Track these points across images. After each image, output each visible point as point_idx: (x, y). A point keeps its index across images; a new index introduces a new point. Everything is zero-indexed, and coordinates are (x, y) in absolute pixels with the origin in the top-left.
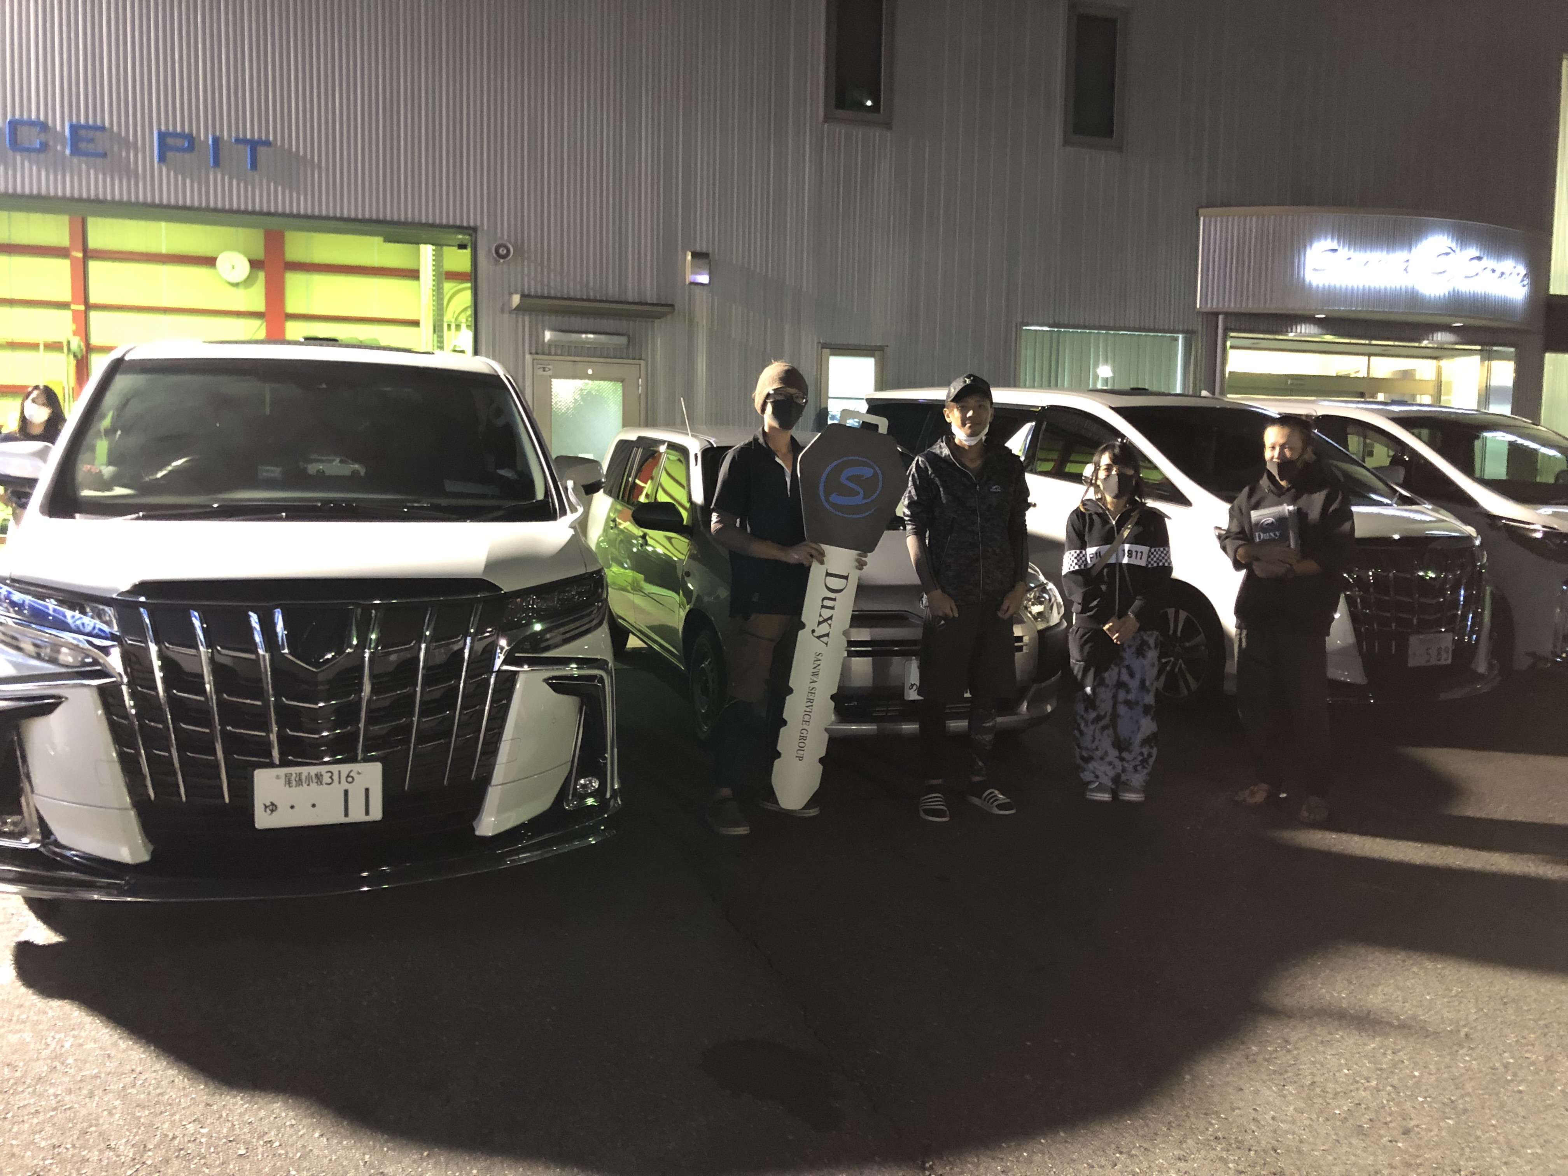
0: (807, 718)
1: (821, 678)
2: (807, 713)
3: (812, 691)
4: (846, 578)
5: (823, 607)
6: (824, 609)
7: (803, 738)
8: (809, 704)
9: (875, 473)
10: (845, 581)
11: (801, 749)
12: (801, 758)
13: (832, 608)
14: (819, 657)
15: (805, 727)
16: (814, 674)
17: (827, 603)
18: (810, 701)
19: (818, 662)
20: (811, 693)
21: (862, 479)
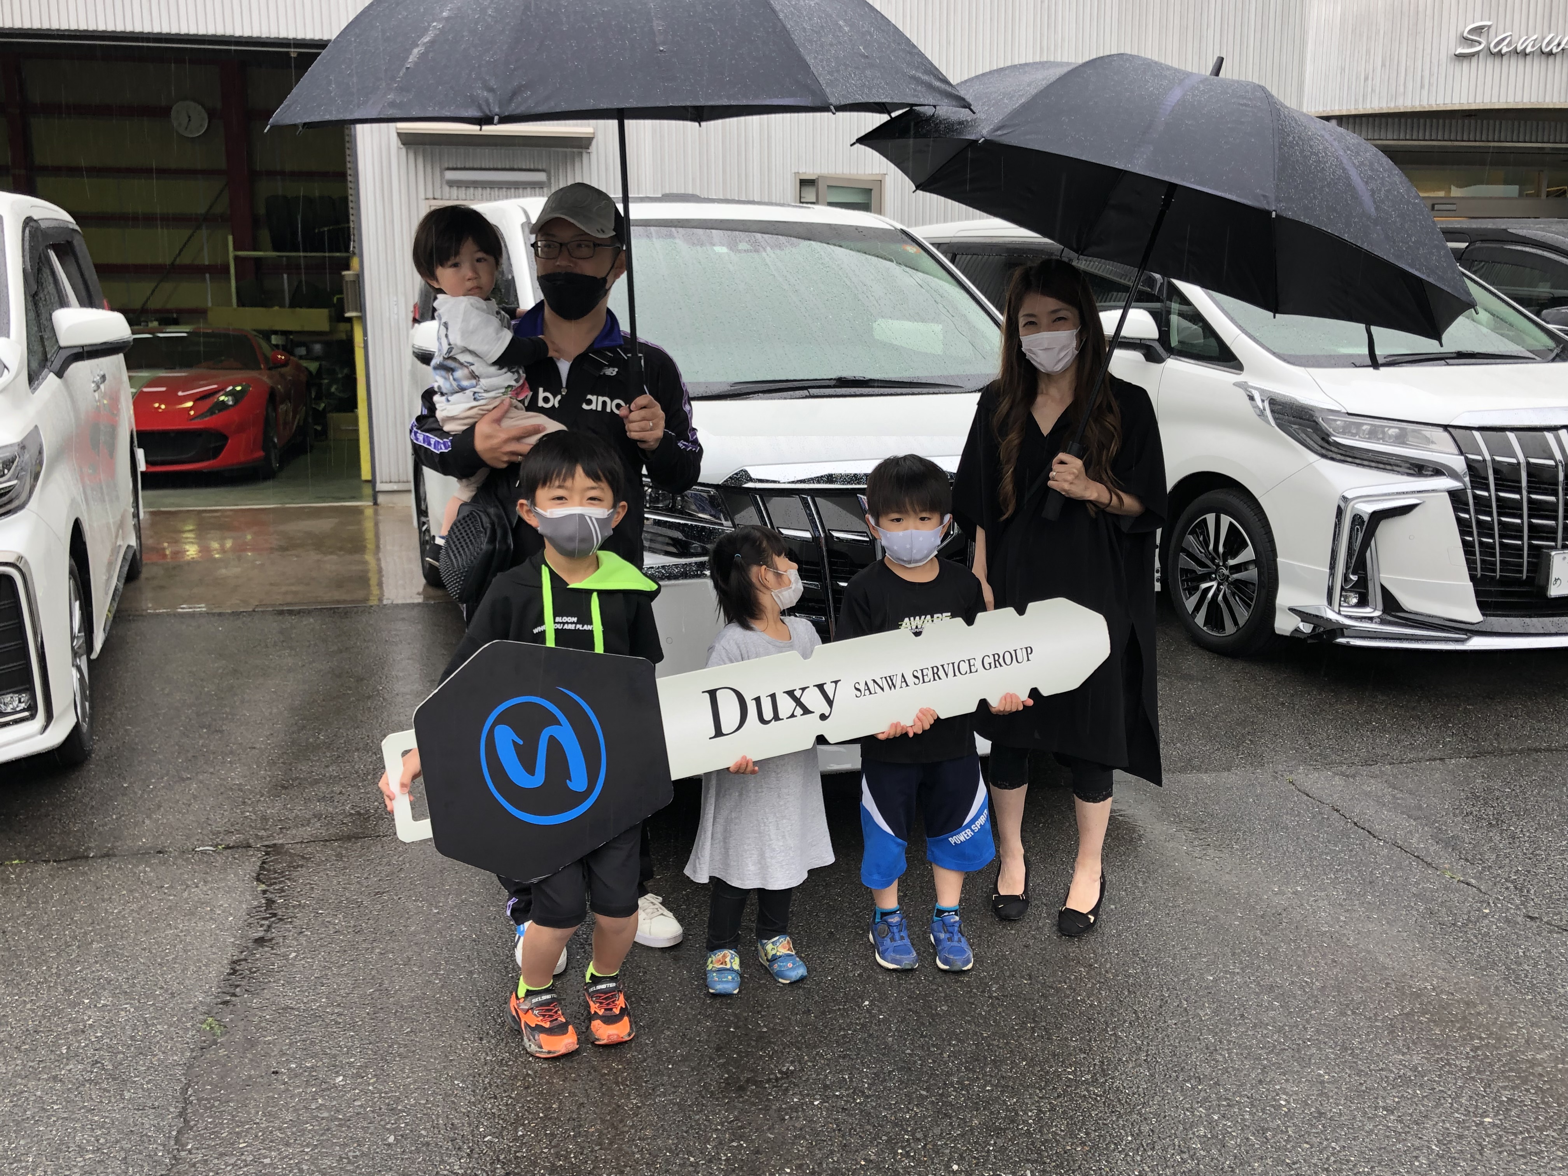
0: (964, 667)
1: (895, 670)
2: (957, 669)
3: (920, 677)
4: (713, 693)
5: (776, 717)
6: (781, 717)
7: (998, 660)
8: (941, 673)
9: (498, 721)
10: (718, 693)
11: (1014, 656)
12: (1029, 650)
13: (773, 697)
14: (862, 687)
15: (978, 664)
16: (892, 685)
17: (768, 714)
18: (936, 675)
19: (871, 684)
20: (923, 676)
21: (521, 742)
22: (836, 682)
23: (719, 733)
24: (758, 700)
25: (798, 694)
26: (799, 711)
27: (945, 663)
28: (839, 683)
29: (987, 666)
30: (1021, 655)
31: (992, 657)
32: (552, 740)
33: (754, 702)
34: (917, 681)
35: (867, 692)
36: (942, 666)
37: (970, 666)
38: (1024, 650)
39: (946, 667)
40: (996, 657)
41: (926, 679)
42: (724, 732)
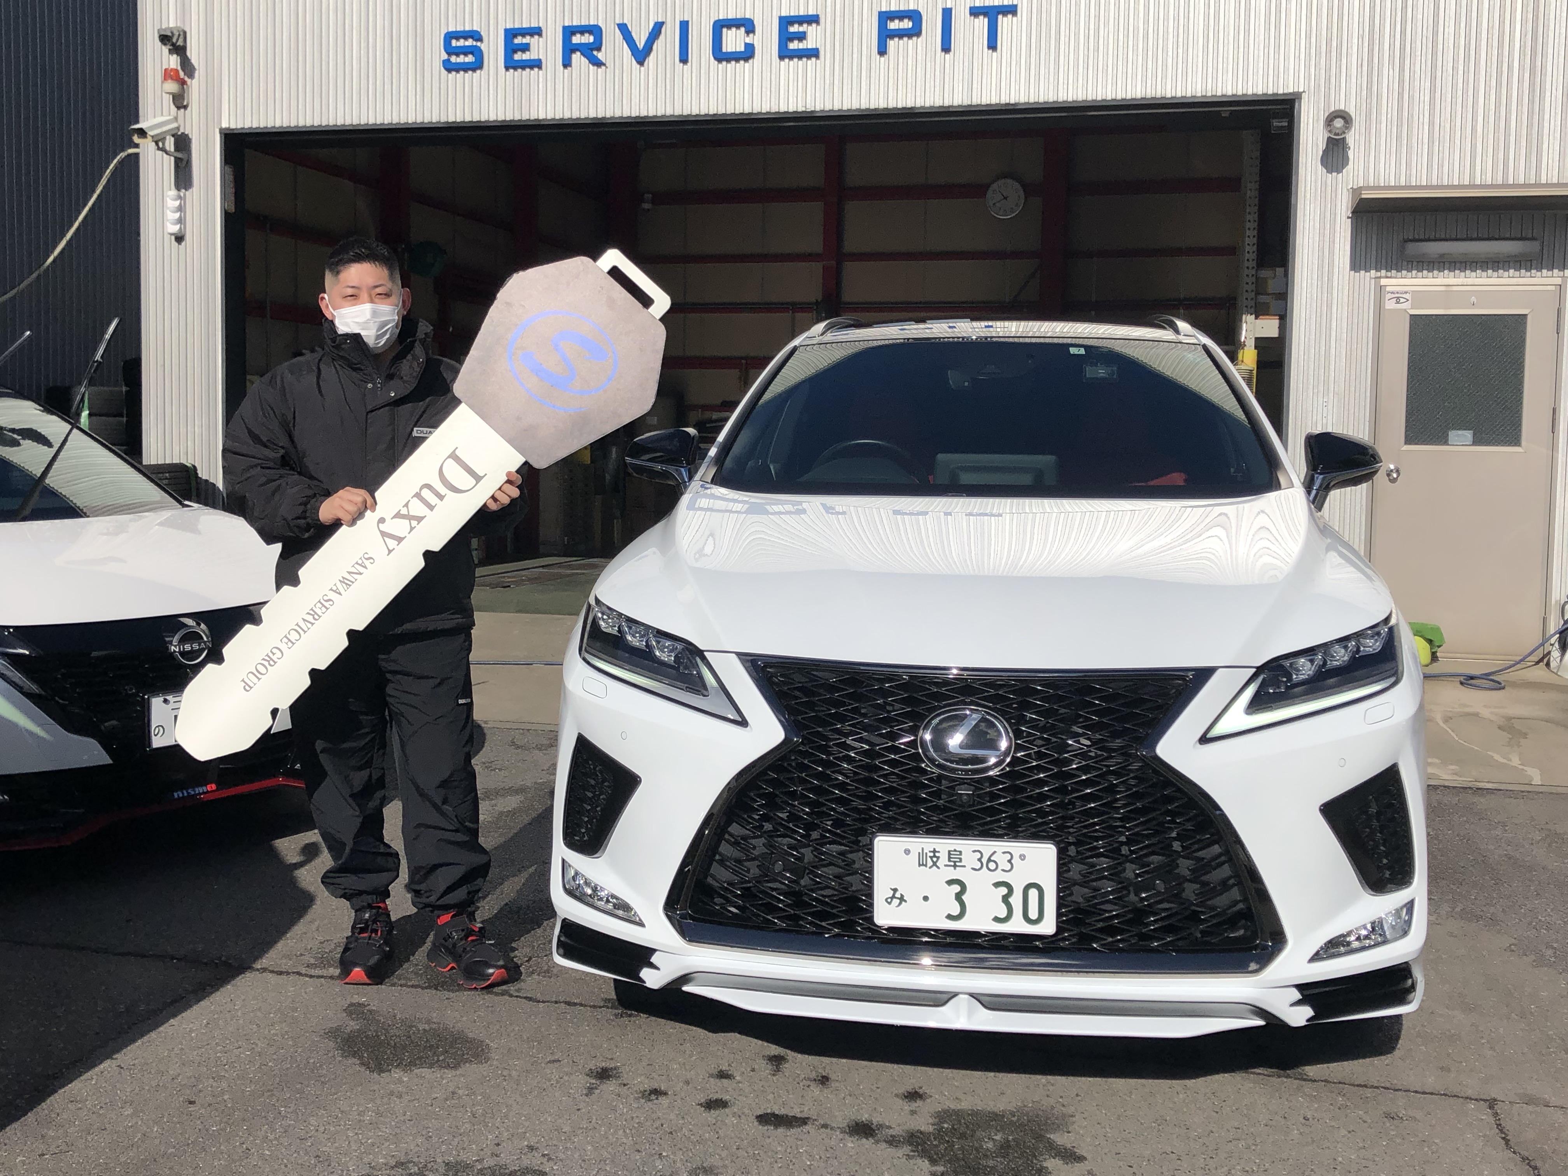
0: (294, 636)
1: (349, 594)
2: (299, 630)
3: (325, 603)
4: (478, 478)
5: (418, 495)
6: (415, 499)
7: (269, 661)
8: (310, 618)
10: (475, 482)
11: (257, 674)
12: (247, 688)
13: (431, 508)
14: (367, 563)
15: (283, 647)
16: (343, 581)
17: (426, 493)
18: (313, 614)
19: (361, 569)
20: (323, 605)
22: (390, 551)
23: (454, 456)
24: (441, 497)
25: (414, 523)
26: (404, 511)
27: (313, 628)
28: (387, 552)
29: (275, 651)
30: (252, 680)
31: (276, 660)
33: (443, 494)
34: (326, 598)
35: (360, 562)
36: (313, 624)
37: (289, 640)
38: (252, 685)
39: (309, 625)
40: (272, 663)
41: (319, 605)
42: (450, 460)
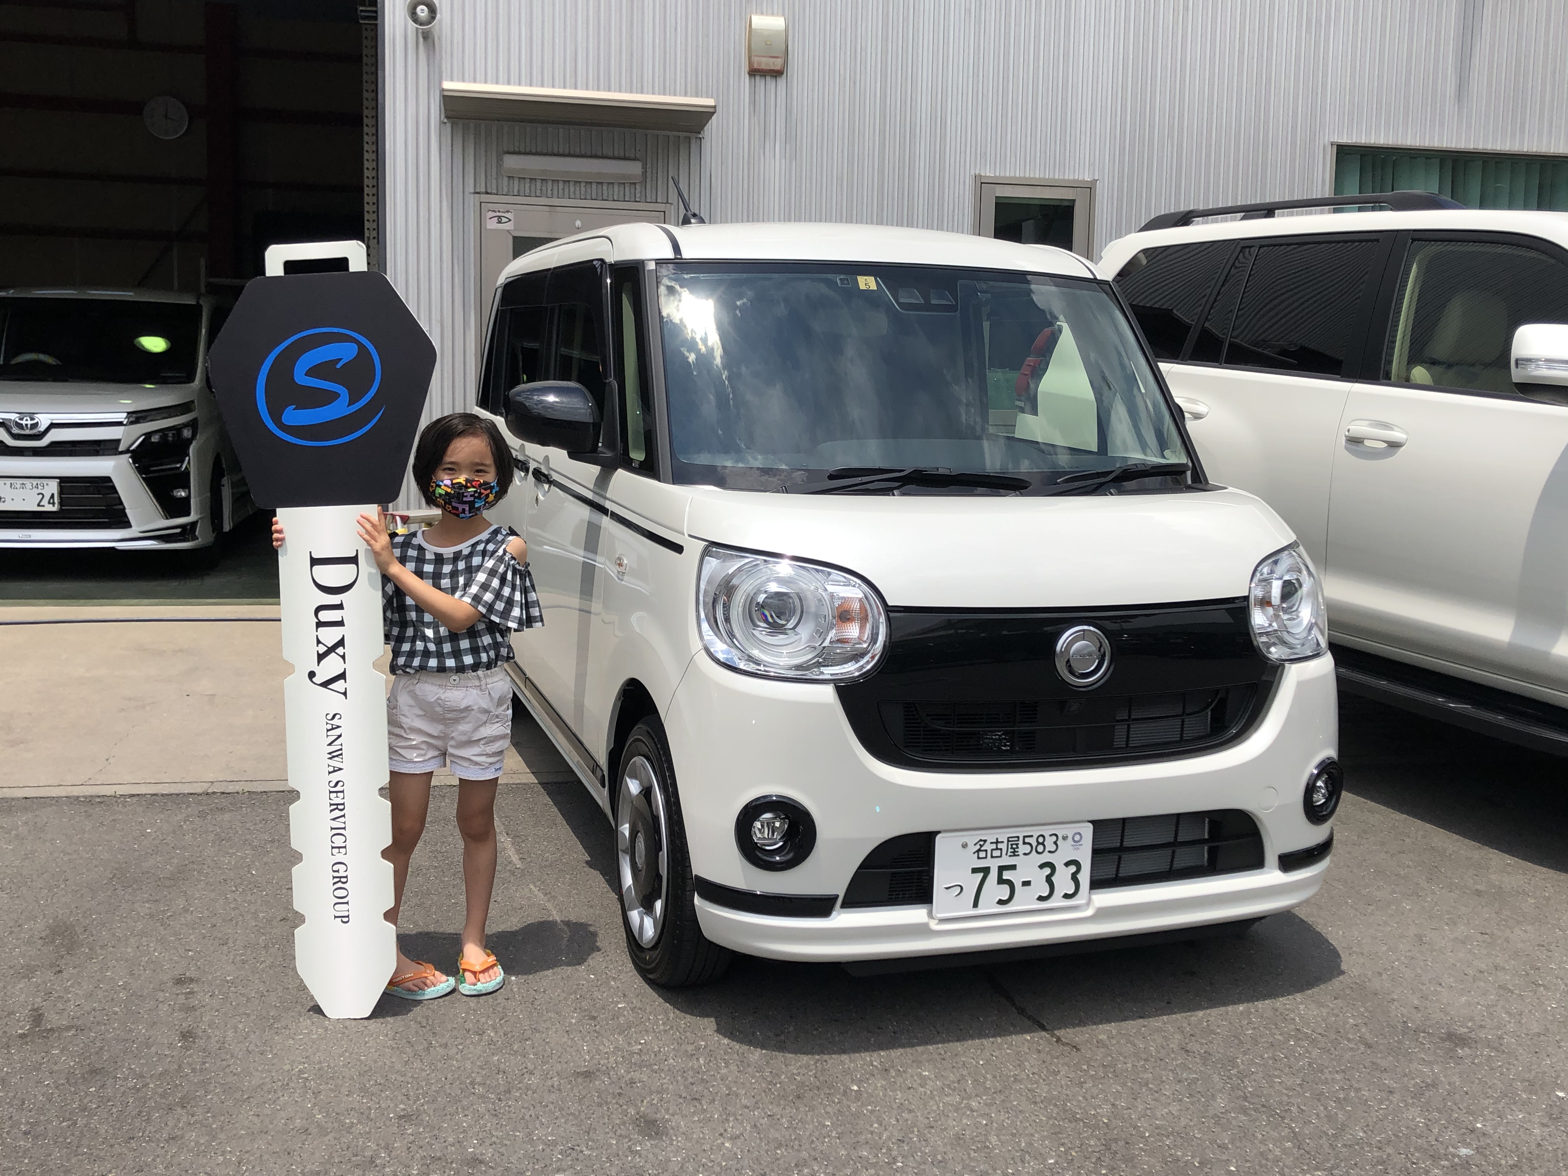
0: (339, 841)
1: (346, 761)
2: (338, 832)
3: (336, 788)
4: (352, 560)
5: (320, 624)
6: (320, 629)
7: (340, 880)
8: (337, 813)
9: (361, 347)
10: (354, 566)
12: (345, 919)
13: (341, 623)
14: (336, 722)
15: (339, 858)
16: (332, 756)
17: (325, 616)
18: (336, 807)
19: (337, 732)
20: (337, 792)
21: (338, 366)
22: (345, 694)
23: (314, 562)
24: (340, 607)
25: (340, 650)
26: (322, 649)
28: (343, 697)
29: (335, 868)
30: (342, 909)
31: (345, 874)
32: (335, 396)
33: (339, 603)
34: (332, 784)
35: (330, 727)
37: (339, 848)
38: (346, 914)
39: (342, 819)
40: (343, 880)
41: (333, 795)
42: (315, 568)
